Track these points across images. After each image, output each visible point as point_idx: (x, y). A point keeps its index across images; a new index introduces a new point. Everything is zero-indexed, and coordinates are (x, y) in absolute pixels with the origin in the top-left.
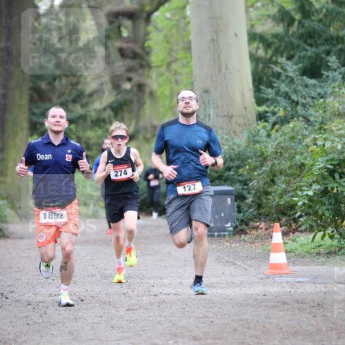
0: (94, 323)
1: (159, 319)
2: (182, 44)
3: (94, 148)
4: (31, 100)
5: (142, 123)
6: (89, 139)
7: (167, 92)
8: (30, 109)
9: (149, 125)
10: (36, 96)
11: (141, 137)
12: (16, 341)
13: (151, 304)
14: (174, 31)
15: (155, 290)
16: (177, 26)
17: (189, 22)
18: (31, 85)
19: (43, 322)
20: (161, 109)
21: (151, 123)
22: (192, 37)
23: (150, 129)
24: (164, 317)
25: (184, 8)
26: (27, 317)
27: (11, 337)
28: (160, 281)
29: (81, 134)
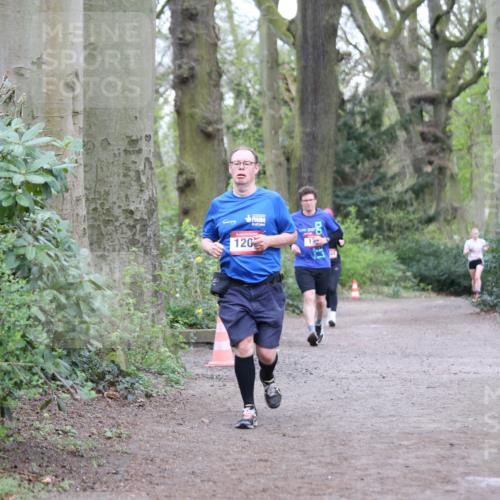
0: (394, 399)
1: (459, 396)
2: (482, 128)
3: (396, 229)
4: (335, 183)
5: (443, 205)
6: (391, 220)
7: (468, 176)
8: (334, 192)
9: (449, 208)
10: (339, 179)
11: (442, 218)
12: (320, 416)
13: (451, 382)
14: (475, 115)
15: (455, 369)
16: (478, 110)
17: (489, 107)
18: (335, 168)
19: (346, 398)
20: (462, 192)
21: (451, 205)
22: (492, 121)
23: (450, 212)
24: (464, 395)
25: (485, 93)
26: (331, 392)
27: (316, 411)
28: (461, 360)
29: (384, 216)
